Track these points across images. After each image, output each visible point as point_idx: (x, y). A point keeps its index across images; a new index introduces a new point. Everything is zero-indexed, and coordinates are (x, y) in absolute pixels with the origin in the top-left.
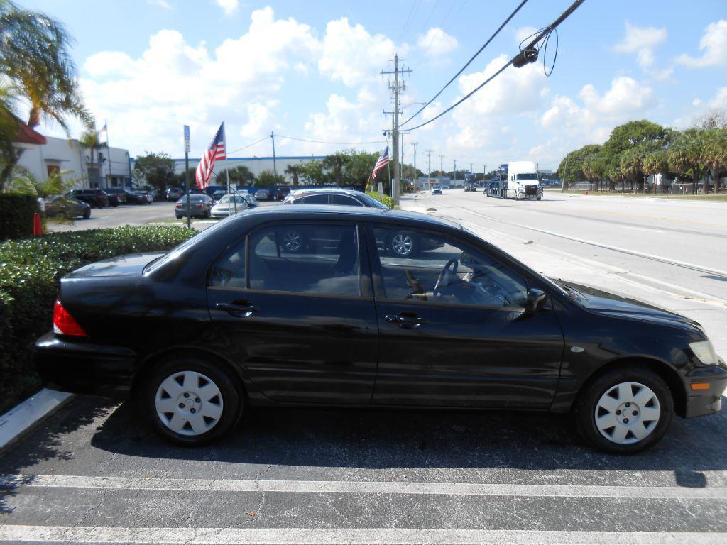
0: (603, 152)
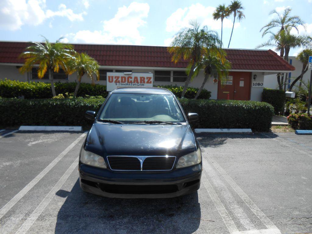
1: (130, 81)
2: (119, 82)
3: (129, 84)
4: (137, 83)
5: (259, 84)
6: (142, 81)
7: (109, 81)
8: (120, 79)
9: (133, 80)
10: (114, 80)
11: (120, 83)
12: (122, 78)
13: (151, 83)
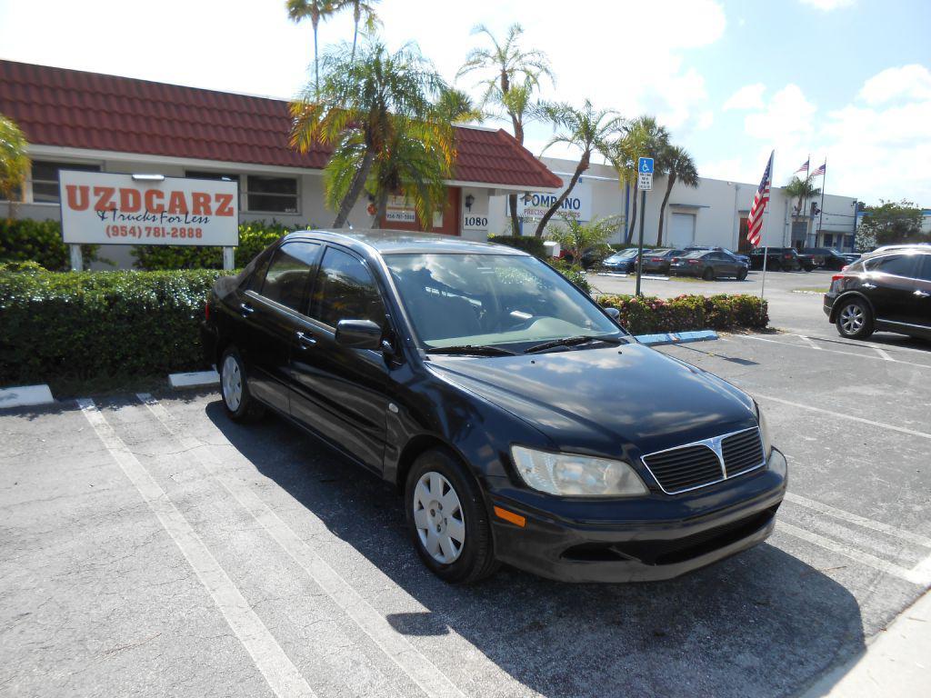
1: (155, 207)
2: (114, 210)
3: (151, 215)
4: (181, 212)
5: (478, 221)
6: (202, 209)
7: (72, 204)
8: (116, 198)
9: (166, 202)
10: (94, 200)
11: (118, 213)
12: (124, 193)
13: (230, 213)
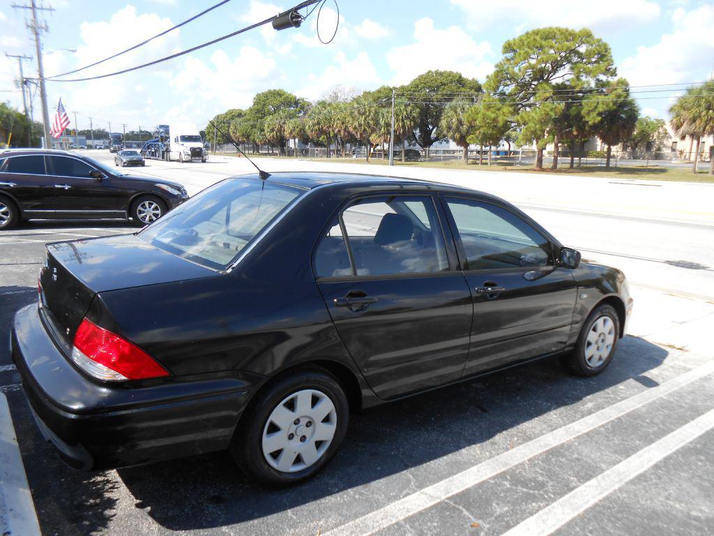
0: (247, 117)
